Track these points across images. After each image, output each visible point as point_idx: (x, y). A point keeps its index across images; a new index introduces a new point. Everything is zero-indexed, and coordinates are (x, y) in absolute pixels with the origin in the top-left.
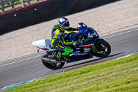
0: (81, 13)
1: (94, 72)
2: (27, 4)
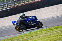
0: (55, 6)
1: (59, 28)
2: (34, 1)
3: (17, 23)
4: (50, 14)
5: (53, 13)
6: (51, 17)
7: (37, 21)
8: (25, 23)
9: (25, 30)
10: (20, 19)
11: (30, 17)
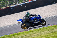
0: (16, 14)
1: (20, 35)
3: (22, 22)
4: (12, 21)
5: (14, 20)
6: (13, 24)
7: (41, 19)
8: (30, 21)
9: (30, 28)
10: (25, 18)
11: (34, 15)
